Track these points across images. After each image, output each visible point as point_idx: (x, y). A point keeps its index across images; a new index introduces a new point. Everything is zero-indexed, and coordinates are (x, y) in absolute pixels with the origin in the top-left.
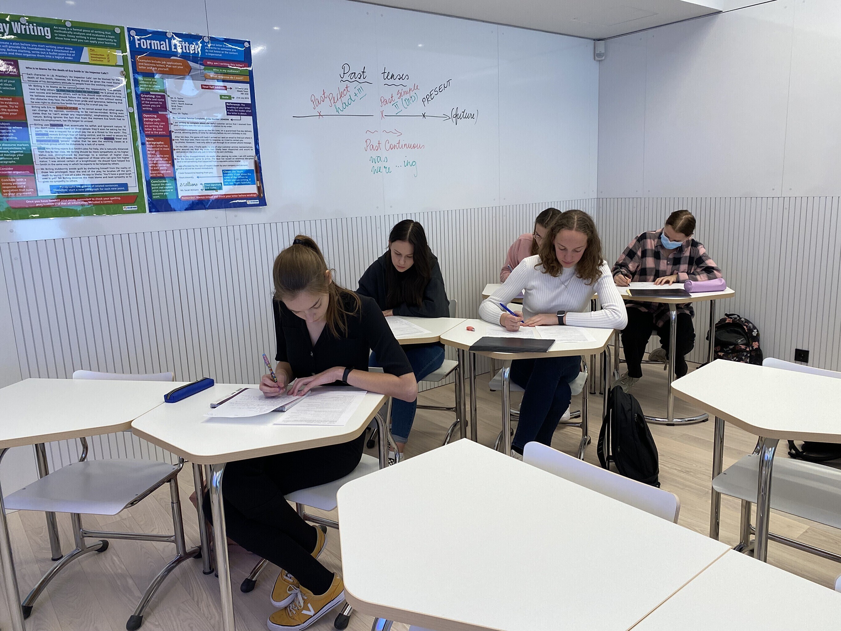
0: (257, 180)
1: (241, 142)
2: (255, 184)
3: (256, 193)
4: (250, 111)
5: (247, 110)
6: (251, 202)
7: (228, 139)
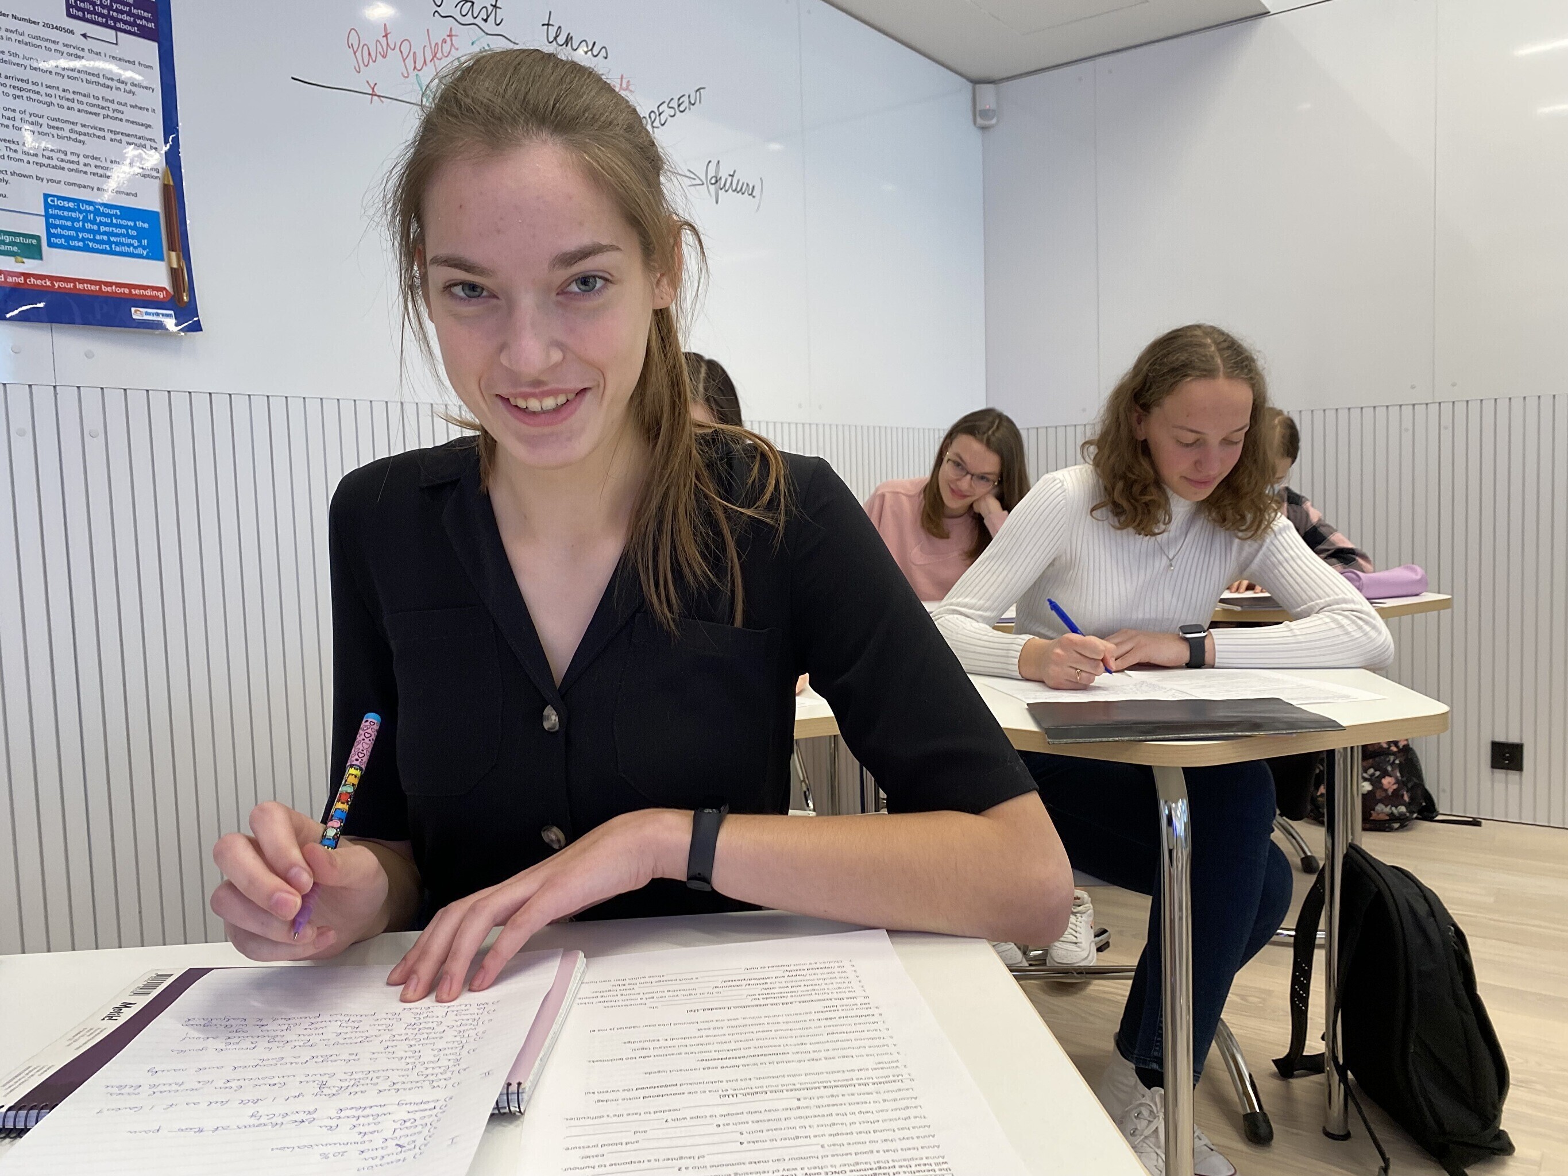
0: (171, 248)
1: (116, 115)
2: (162, 260)
3: (164, 289)
4: (152, 25)
5: (141, 18)
6: (147, 314)
7: (70, 96)
